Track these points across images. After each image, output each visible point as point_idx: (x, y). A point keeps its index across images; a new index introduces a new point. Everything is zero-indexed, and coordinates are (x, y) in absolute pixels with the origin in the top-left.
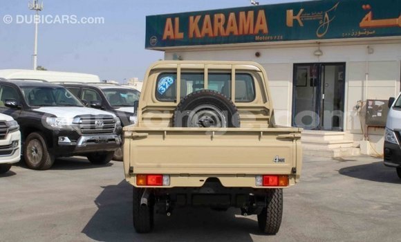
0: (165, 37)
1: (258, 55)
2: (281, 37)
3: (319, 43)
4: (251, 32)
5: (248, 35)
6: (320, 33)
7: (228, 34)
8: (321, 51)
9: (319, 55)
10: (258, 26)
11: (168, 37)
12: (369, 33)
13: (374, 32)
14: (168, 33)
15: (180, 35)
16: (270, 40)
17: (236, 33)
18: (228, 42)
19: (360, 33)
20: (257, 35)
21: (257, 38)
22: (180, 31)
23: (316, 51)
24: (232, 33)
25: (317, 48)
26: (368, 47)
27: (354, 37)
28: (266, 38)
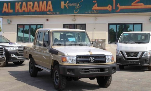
0: (3, 12)
1: (47, 20)
2: (59, 13)
3: (75, 16)
4: (45, 10)
5: (44, 11)
6: (75, 12)
7: (34, 11)
8: (75, 19)
9: (74, 21)
10: (48, 8)
11: (5, 11)
12: (96, 12)
13: (98, 12)
14: (5, 9)
15: (11, 11)
16: (54, 14)
17: (38, 10)
18: (34, 14)
19: (92, 12)
20: (48, 12)
21: (48, 13)
22: (11, 9)
23: (73, 19)
24: (36, 11)
25: (73, 18)
26: (95, 18)
27: (90, 13)
28: (52, 13)
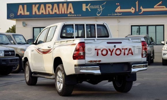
0: (19, 14)
3: (96, 18)
4: (66, 13)
5: (64, 14)
7: (53, 13)
10: (69, 11)
11: (21, 14)
12: (119, 14)
13: (121, 14)
14: (20, 12)
16: (75, 16)
17: (58, 13)
18: (54, 17)
19: (115, 14)
21: (69, 15)
25: (95, 20)
27: (113, 16)
28: (73, 15)
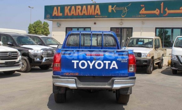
0: (53, 15)
1: (95, 23)
2: (106, 16)
3: (122, 19)
5: (92, 15)
6: (123, 15)
7: (82, 14)
8: (122, 23)
10: (96, 12)
11: (55, 15)
12: (143, 16)
13: (146, 16)
14: (55, 13)
16: (101, 18)
17: (86, 14)
18: (82, 18)
19: (140, 16)
21: (96, 16)
22: (60, 13)
23: (120, 23)
24: (84, 14)
25: (121, 21)
26: (142, 22)
27: (137, 17)
